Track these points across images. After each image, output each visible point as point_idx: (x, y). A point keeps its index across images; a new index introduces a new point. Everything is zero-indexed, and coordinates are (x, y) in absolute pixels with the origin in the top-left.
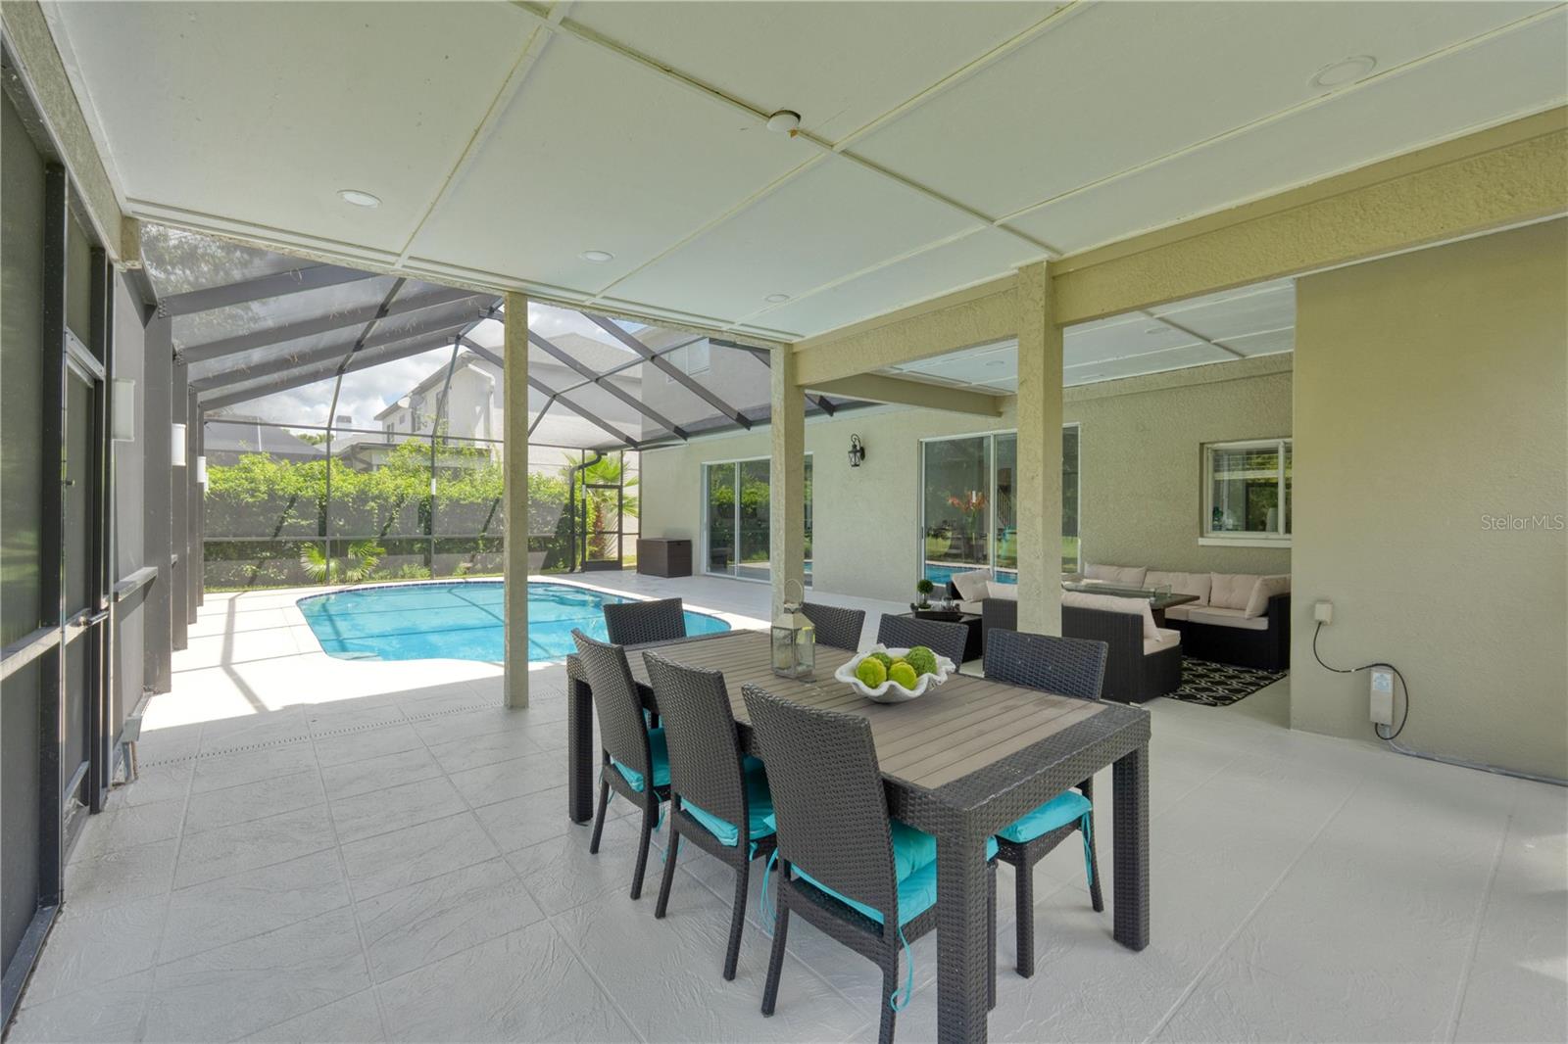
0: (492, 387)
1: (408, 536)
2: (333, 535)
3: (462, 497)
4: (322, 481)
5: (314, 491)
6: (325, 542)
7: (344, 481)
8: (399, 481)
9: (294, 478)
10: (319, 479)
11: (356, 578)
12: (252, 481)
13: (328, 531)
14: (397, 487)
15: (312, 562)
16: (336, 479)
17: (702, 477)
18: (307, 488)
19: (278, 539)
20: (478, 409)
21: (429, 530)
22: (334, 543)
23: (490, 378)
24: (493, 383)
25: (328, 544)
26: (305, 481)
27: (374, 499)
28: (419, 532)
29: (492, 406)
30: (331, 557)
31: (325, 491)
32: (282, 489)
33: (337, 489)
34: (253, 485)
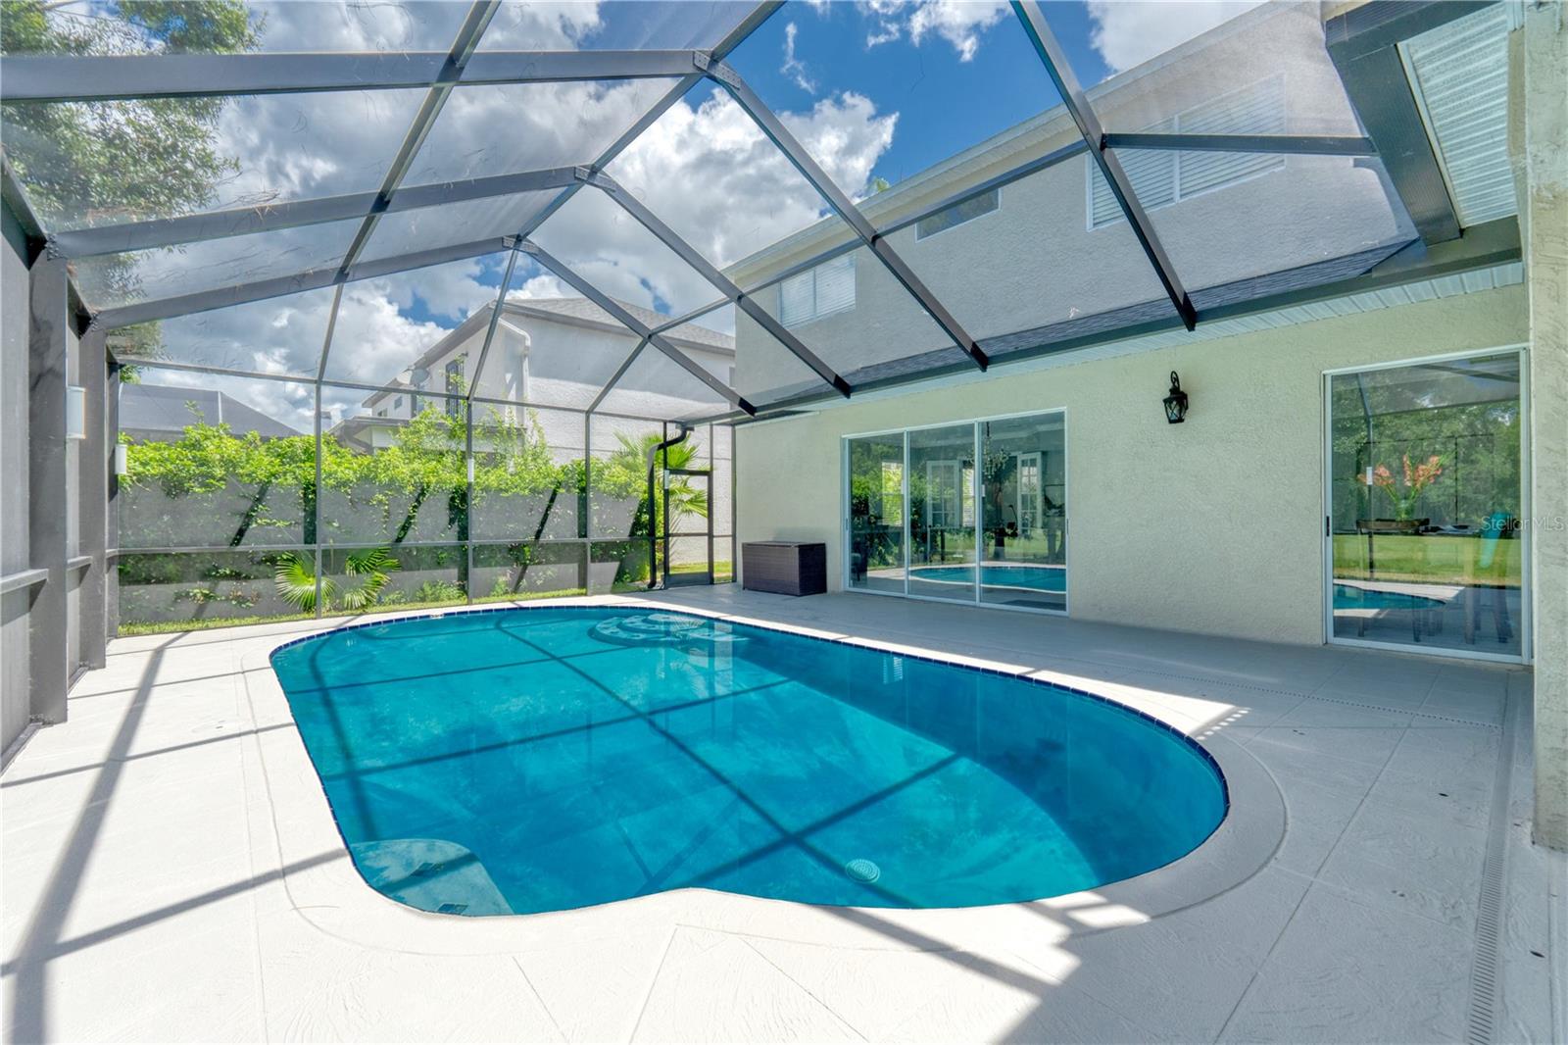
0: (527, 348)
1: (429, 541)
2: (324, 542)
3: (503, 487)
4: (308, 464)
5: (296, 478)
6: (313, 552)
7: (339, 464)
8: (416, 465)
9: (266, 460)
10: (304, 462)
11: (358, 604)
12: (203, 462)
13: (319, 537)
14: (414, 473)
15: (293, 582)
16: (328, 461)
17: (842, 456)
18: (285, 474)
19: (239, 548)
20: (509, 376)
21: (464, 533)
22: (326, 553)
23: (524, 338)
24: (528, 343)
25: (319, 556)
26: (283, 464)
27: (383, 488)
28: (450, 537)
29: (526, 373)
30: (323, 574)
31: (311, 478)
32: (249, 475)
33: (329, 475)
34: (204, 469)
